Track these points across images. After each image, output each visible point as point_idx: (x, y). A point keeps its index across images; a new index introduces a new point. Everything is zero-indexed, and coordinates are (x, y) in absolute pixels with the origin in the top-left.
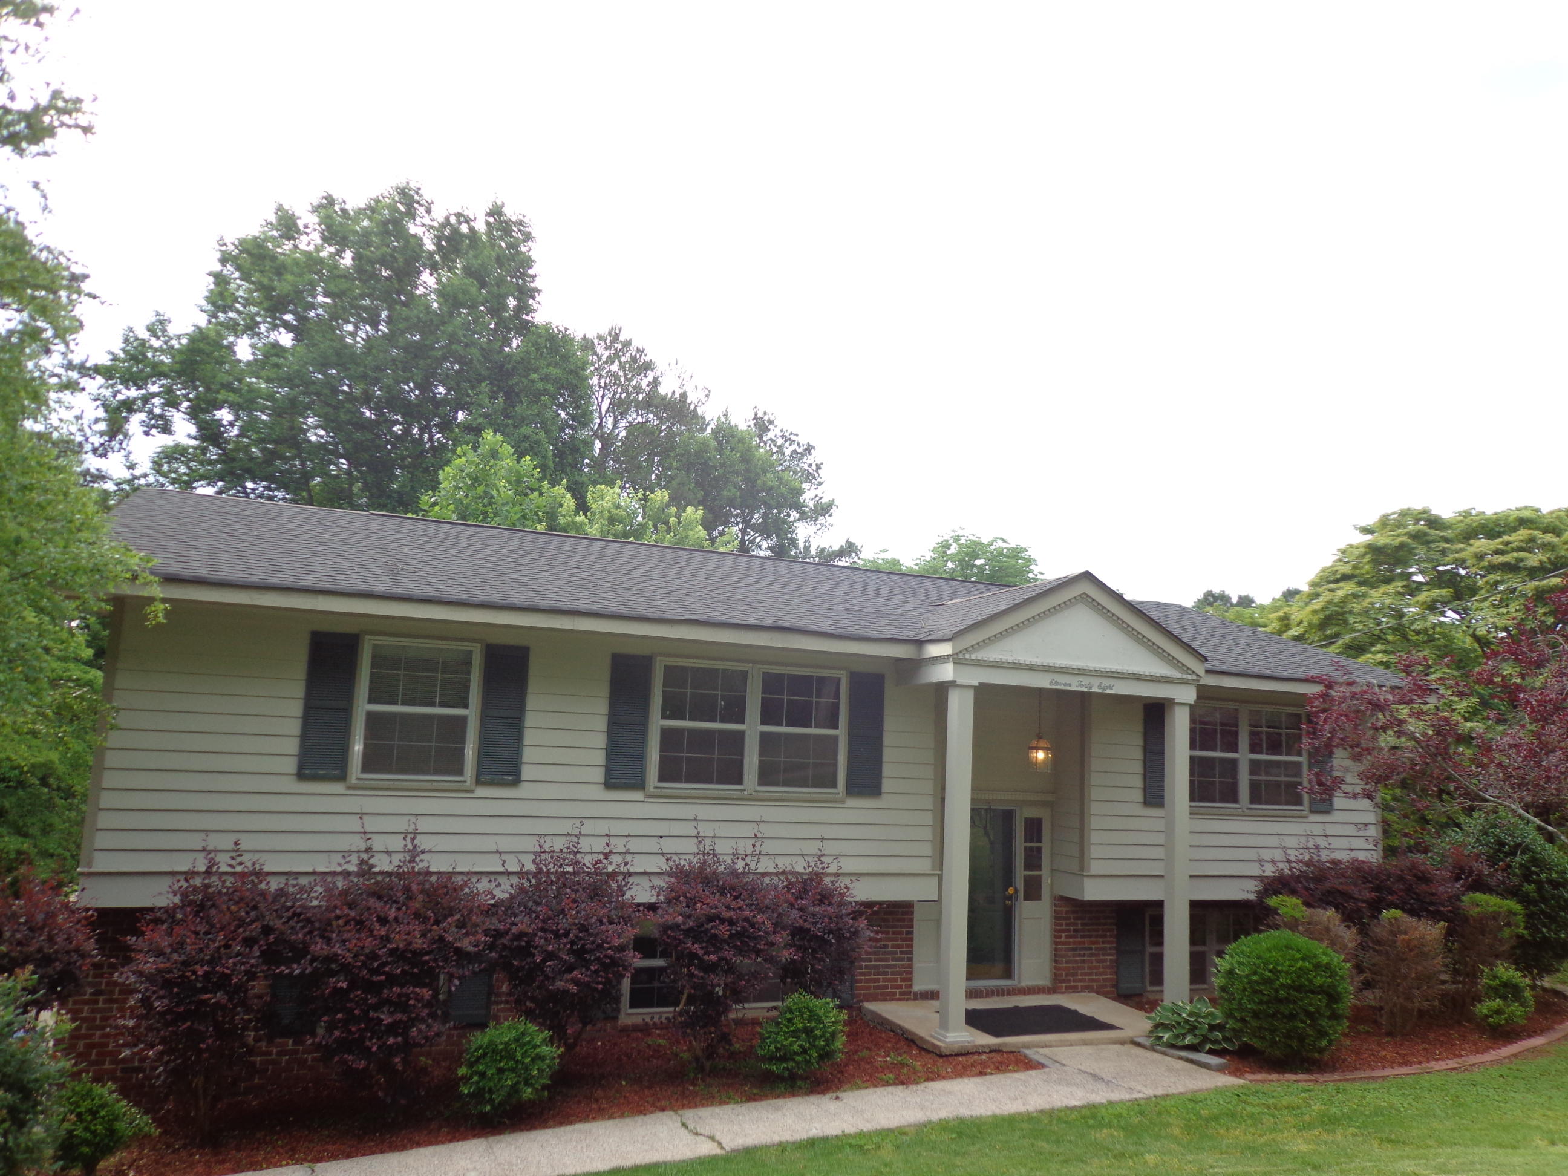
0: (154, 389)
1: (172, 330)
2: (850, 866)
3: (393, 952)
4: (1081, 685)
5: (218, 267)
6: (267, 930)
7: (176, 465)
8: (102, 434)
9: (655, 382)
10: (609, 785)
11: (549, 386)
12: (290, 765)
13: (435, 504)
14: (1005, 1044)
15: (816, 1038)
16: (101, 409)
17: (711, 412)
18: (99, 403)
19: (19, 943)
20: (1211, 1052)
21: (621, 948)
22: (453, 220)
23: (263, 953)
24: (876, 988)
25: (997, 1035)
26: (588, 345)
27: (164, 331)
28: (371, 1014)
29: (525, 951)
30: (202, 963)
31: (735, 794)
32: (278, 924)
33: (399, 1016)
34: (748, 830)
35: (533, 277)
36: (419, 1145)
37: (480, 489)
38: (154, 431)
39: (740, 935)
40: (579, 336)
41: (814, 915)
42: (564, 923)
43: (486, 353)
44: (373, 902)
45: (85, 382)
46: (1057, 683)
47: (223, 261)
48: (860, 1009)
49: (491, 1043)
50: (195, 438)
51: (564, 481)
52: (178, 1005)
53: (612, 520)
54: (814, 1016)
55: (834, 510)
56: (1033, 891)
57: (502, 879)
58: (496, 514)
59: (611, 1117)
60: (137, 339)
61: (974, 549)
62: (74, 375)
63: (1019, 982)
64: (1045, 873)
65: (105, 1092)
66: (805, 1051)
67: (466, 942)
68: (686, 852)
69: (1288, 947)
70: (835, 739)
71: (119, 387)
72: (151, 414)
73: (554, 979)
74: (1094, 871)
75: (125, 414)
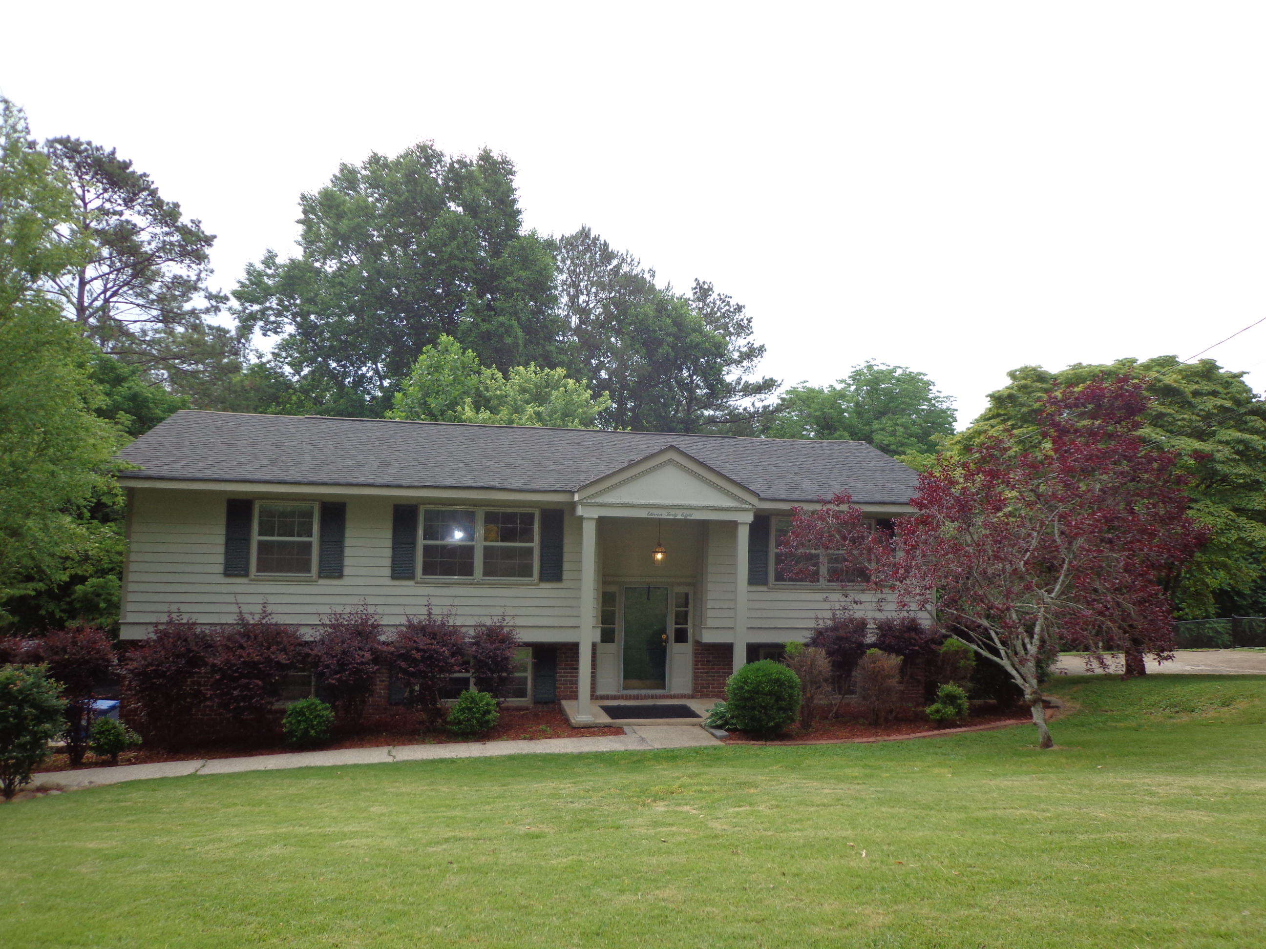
0: (268, 304)
1: (279, 261)
2: (519, 622)
3: (244, 662)
4: (669, 515)
5: (302, 216)
6: (189, 651)
7: (290, 352)
10: (394, 577)
11: (520, 285)
13: (411, 386)
14: (615, 723)
15: (475, 713)
16: (237, 320)
18: (235, 316)
21: (362, 663)
22: (456, 165)
23: (186, 663)
24: (566, 692)
25: (613, 718)
27: (274, 263)
28: (232, 691)
29: (316, 664)
30: (152, 666)
31: (469, 582)
32: (195, 648)
33: (245, 693)
35: (516, 201)
37: (436, 375)
38: (269, 333)
39: (431, 657)
41: (483, 649)
44: (239, 639)
45: (221, 306)
46: (652, 514)
47: (305, 212)
48: (560, 704)
49: (295, 708)
51: (497, 364)
53: (523, 390)
55: (764, 353)
56: (681, 636)
57: (318, 628)
59: (362, 747)
60: (255, 270)
61: (882, 376)
62: (214, 303)
63: (670, 690)
64: (690, 627)
66: (469, 720)
67: (282, 658)
68: (419, 614)
69: (758, 670)
70: (531, 549)
71: (247, 304)
72: (267, 322)
73: (329, 678)
74: (708, 625)
75: (252, 322)
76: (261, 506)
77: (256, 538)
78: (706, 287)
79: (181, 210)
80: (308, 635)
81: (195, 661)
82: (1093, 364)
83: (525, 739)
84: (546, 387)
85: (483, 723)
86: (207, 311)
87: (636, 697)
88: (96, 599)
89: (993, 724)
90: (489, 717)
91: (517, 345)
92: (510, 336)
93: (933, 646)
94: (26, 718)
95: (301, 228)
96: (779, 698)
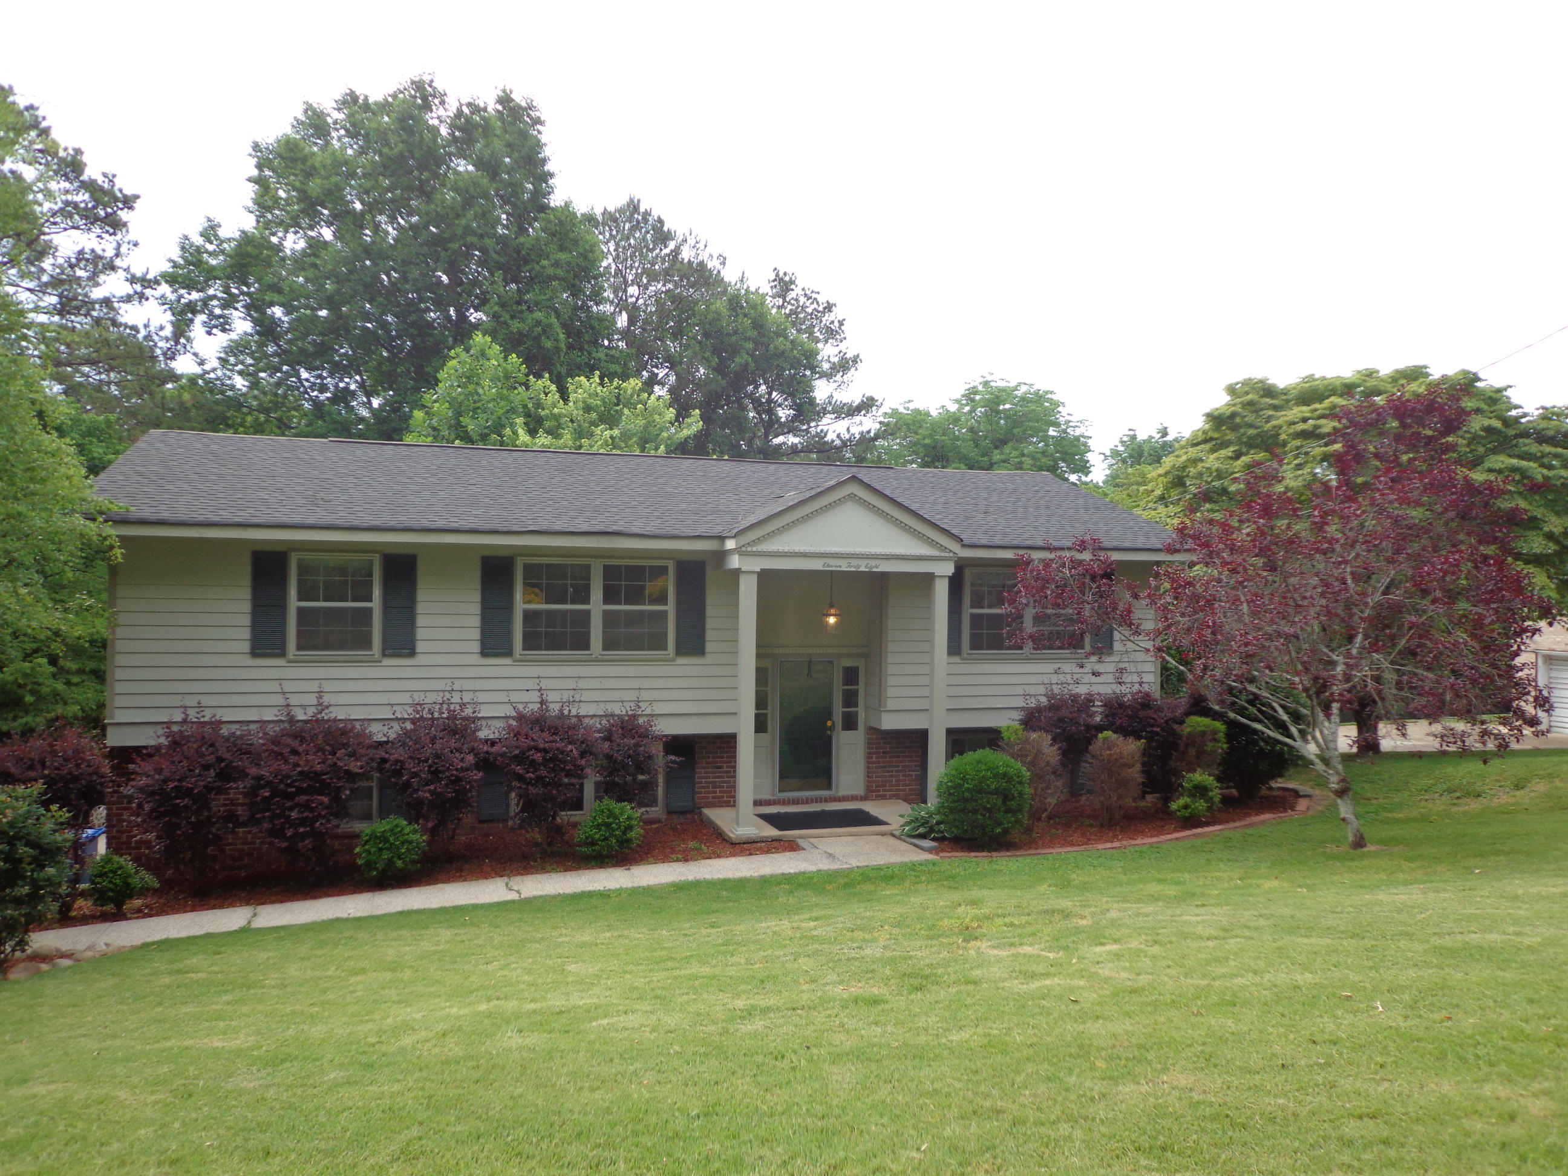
0: (211, 292)
1: (222, 233)
3: (301, 773)
4: (850, 566)
5: (255, 172)
6: (220, 760)
7: (241, 357)
8: (167, 339)
9: (677, 251)
10: (484, 654)
11: (559, 271)
12: (246, 647)
13: (435, 401)
14: (785, 836)
15: (614, 830)
16: (169, 313)
17: (730, 275)
18: (166, 306)
19: (57, 769)
20: (933, 839)
21: (463, 770)
22: (466, 110)
23: (217, 775)
24: (714, 798)
25: (784, 830)
26: (609, 219)
27: (216, 236)
28: (287, 813)
29: (398, 773)
30: (173, 781)
31: (584, 658)
32: (227, 756)
33: (305, 814)
34: (570, 684)
35: (545, 160)
37: (471, 387)
38: (215, 331)
39: (553, 759)
40: (598, 211)
41: (619, 745)
42: (428, 752)
44: (289, 741)
45: (148, 292)
46: (829, 566)
47: (259, 167)
48: (701, 813)
49: (374, 832)
50: (252, 334)
51: (549, 374)
52: (158, 807)
53: (588, 409)
54: (611, 814)
55: (859, 365)
56: (850, 723)
57: (392, 724)
58: (484, 411)
59: (465, 880)
60: (192, 245)
61: (1000, 395)
62: (138, 287)
63: (837, 792)
64: (861, 711)
65: (122, 859)
66: (606, 839)
67: (354, 766)
68: (529, 702)
69: (979, 762)
70: (665, 613)
71: (182, 291)
72: (211, 315)
73: (418, 790)
74: (890, 707)
75: (190, 315)
76: (299, 560)
77: (294, 603)
78: (787, 279)
79: (85, 158)
80: (379, 734)
81: (227, 774)
82: (1328, 376)
83: (678, 860)
84: (617, 405)
85: (624, 842)
86: (128, 299)
87: (796, 802)
88: (20, 691)
89: (1248, 821)
90: (632, 835)
91: (558, 349)
92: (548, 338)
93: (1175, 726)
94: (21, 860)
95: (251, 189)
96: (1007, 797)
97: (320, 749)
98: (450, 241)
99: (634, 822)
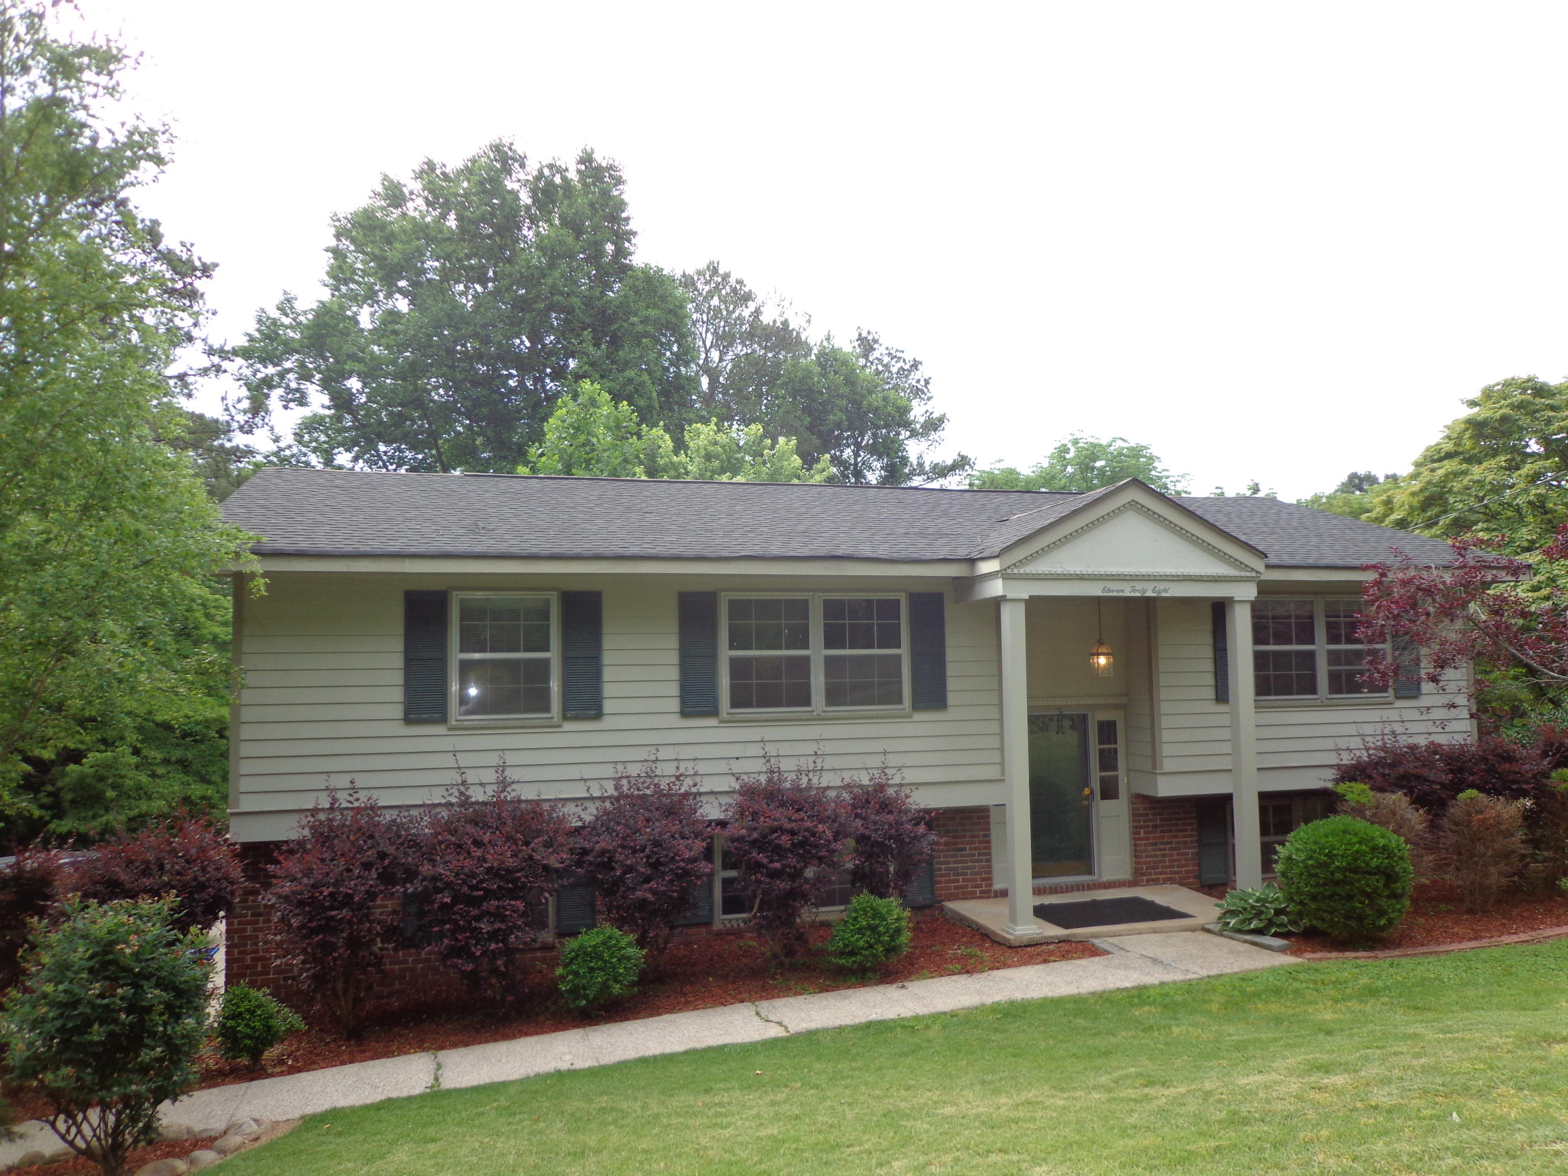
0: (288, 365)
1: (299, 306)
2: (911, 776)
3: (489, 870)
4: (1134, 591)
5: (333, 243)
6: (382, 856)
7: (316, 435)
8: (245, 412)
9: (757, 312)
10: (685, 714)
11: (650, 328)
12: (398, 711)
13: (542, 455)
14: (1075, 935)
15: (880, 935)
16: (244, 388)
17: (813, 337)
18: (241, 382)
19: (179, 873)
20: (1276, 935)
21: (693, 860)
22: (546, 172)
23: (380, 876)
24: (956, 888)
25: (1067, 927)
26: (688, 282)
27: (292, 308)
28: (474, 924)
29: (608, 866)
30: (327, 885)
31: (805, 716)
32: (391, 850)
33: (497, 925)
34: (811, 748)
35: (627, 219)
36: (527, 1034)
38: (291, 405)
39: (802, 844)
40: (678, 275)
41: (875, 823)
42: (641, 839)
43: (588, 302)
44: (470, 829)
45: (226, 364)
46: (1109, 591)
47: (338, 236)
48: (942, 909)
49: (581, 947)
50: (329, 408)
51: (662, 423)
52: (310, 921)
53: (708, 457)
54: (877, 914)
55: (946, 425)
57: (587, 804)
58: (598, 461)
59: (695, 1008)
60: (268, 318)
61: (1093, 452)
62: (216, 359)
63: (1100, 877)
64: (1121, 773)
65: (260, 994)
66: (871, 946)
67: (553, 860)
68: (755, 771)
69: (1345, 832)
70: (898, 658)
71: (258, 366)
72: (288, 389)
73: (634, 889)
74: (1166, 769)
75: (266, 391)
76: (462, 601)
77: (456, 656)
78: (870, 337)
79: (162, 230)
80: (574, 817)
81: (392, 874)
83: (960, 973)
85: (892, 951)
86: (205, 372)
87: (1054, 890)
88: (100, 785)
90: (901, 940)
92: (641, 396)
93: (1547, 782)
94: (149, 1010)
95: (327, 261)
96: (1389, 878)
97: (509, 838)
98: (535, 302)
99: (904, 924)
